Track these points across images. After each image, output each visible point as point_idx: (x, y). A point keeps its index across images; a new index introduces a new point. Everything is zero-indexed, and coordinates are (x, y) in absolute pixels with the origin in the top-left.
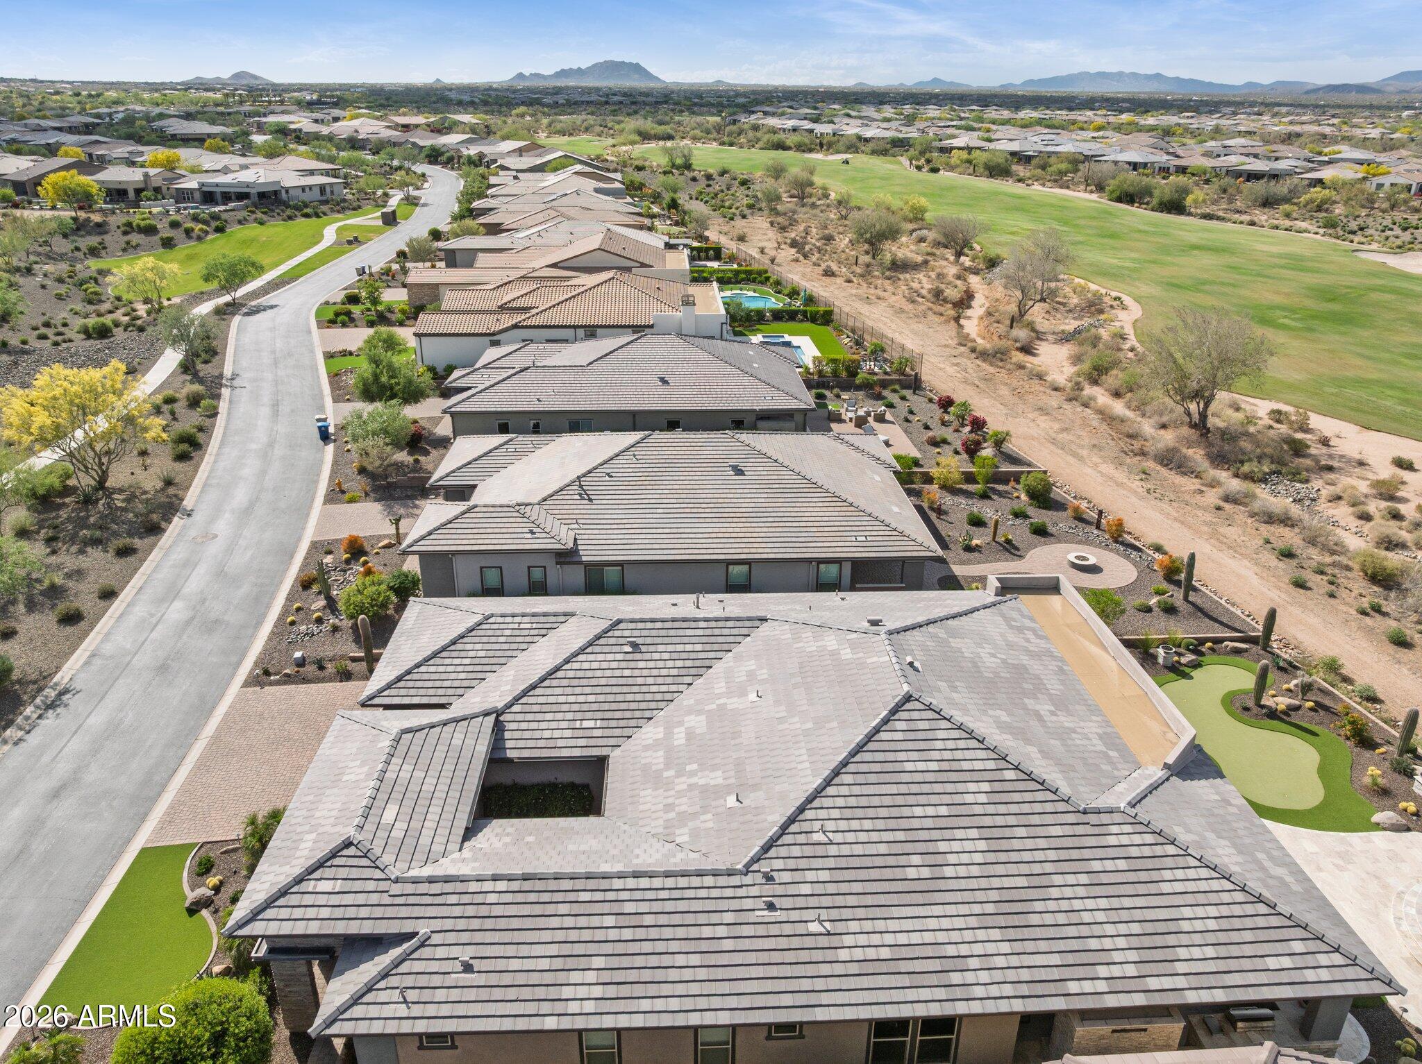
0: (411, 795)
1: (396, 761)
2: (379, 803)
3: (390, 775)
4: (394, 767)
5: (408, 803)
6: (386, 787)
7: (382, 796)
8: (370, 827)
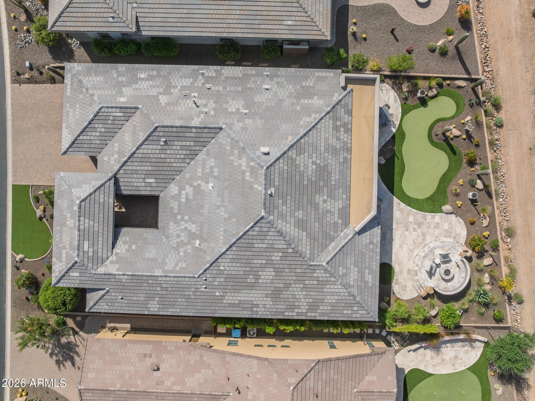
0: (91, 234)
1: (82, 219)
2: (81, 242)
3: (82, 227)
4: (82, 223)
5: (91, 238)
6: (82, 233)
7: (82, 238)
8: (81, 254)
